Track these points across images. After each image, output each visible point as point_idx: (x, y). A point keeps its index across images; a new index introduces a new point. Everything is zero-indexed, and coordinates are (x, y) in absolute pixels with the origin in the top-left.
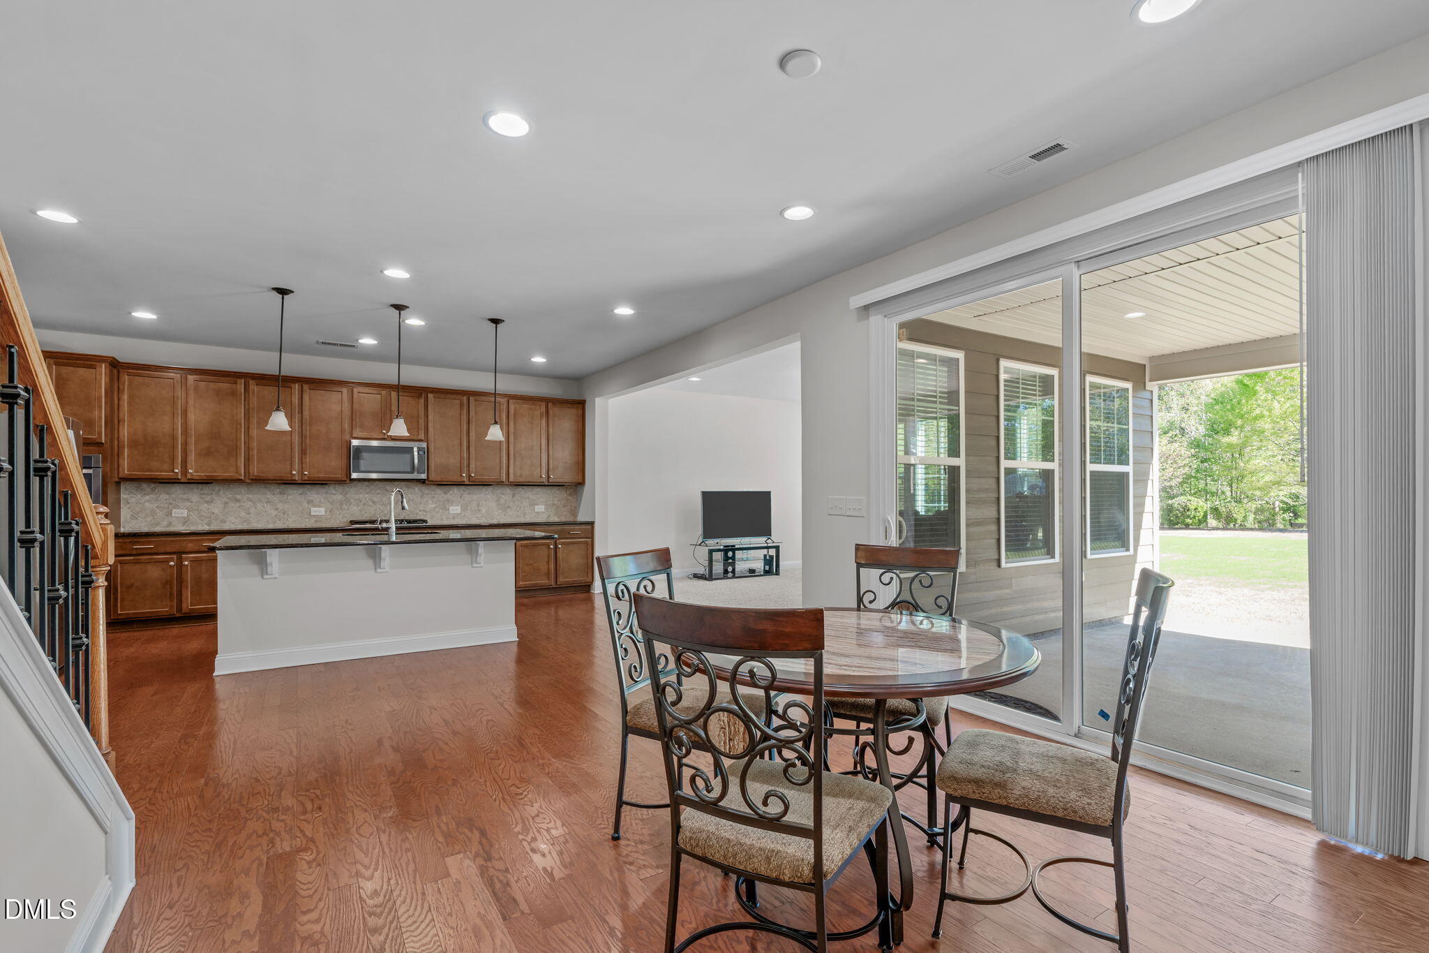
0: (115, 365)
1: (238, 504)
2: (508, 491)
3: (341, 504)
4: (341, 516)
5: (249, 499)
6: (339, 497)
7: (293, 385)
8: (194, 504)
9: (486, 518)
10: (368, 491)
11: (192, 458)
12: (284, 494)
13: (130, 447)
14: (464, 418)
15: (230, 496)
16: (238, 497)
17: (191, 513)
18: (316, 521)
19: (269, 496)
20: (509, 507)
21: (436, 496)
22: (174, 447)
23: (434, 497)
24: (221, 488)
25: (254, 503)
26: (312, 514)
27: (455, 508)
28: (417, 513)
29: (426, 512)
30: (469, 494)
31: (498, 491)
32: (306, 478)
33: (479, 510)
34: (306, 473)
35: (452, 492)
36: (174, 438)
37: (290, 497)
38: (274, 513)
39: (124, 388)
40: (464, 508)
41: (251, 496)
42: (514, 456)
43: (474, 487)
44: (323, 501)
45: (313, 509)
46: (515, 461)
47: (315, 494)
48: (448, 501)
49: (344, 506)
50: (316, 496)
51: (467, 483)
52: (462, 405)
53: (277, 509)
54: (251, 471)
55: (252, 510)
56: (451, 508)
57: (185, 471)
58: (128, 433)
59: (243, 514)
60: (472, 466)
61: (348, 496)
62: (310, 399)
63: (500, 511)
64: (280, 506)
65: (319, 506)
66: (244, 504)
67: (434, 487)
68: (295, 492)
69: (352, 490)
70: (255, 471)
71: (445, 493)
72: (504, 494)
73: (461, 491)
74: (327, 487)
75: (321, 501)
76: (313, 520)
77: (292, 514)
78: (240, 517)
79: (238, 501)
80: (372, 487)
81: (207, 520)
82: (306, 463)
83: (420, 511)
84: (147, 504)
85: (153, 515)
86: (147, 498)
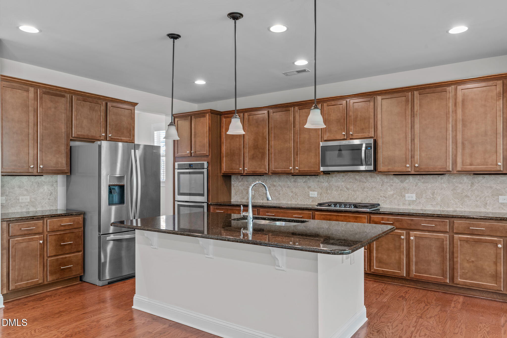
0: (213, 112)
1: (275, 188)
2: (466, 179)
3: (327, 190)
4: (327, 198)
5: (279, 185)
6: (326, 184)
7: (290, 108)
8: (257, 187)
9: (441, 206)
10: (344, 180)
11: (247, 161)
12: (296, 182)
13: (226, 156)
14: (409, 112)
15: (271, 183)
16: (275, 184)
17: (256, 193)
18: (312, 201)
19: (289, 183)
20: (467, 196)
21: (394, 184)
22: (240, 155)
23: (392, 185)
24: (268, 178)
25: (281, 187)
26: (310, 196)
27: (409, 195)
28: (379, 199)
29: (386, 198)
30: (423, 183)
31: (455, 180)
32: (297, 171)
33: (434, 198)
34: (297, 168)
35: (407, 181)
36: (240, 149)
37: (299, 184)
38: (291, 194)
39: (223, 125)
40: (419, 196)
41: (280, 183)
42: (463, 144)
43: (429, 176)
44: (316, 187)
45: (311, 192)
46: (463, 148)
47: (312, 182)
48: (404, 188)
49: (328, 191)
50: (312, 183)
51: (413, 172)
52: (407, 101)
53: (292, 192)
54: (271, 167)
55: (281, 192)
56: (407, 195)
58: (225, 149)
59: (277, 194)
60: (417, 157)
61: (331, 183)
62: (300, 116)
63: (457, 200)
64: (294, 190)
65: (314, 191)
66: (277, 188)
67: (392, 177)
68: (301, 180)
69: (333, 179)
70: (273, 168)
71: (402, 182)
72: (461, 183)
73: (417, 180)
74: (318, 177)
75: (315, 187)
76: (311, 201)
77: (300, 195)
78: (276, 196)
79: (274, 186)
80: (346, 177)
81: (262, 197)
82: (297, 161)
83: (381, 196)
84: (240, 187)
85: (242, 194)
86: (240, 184)
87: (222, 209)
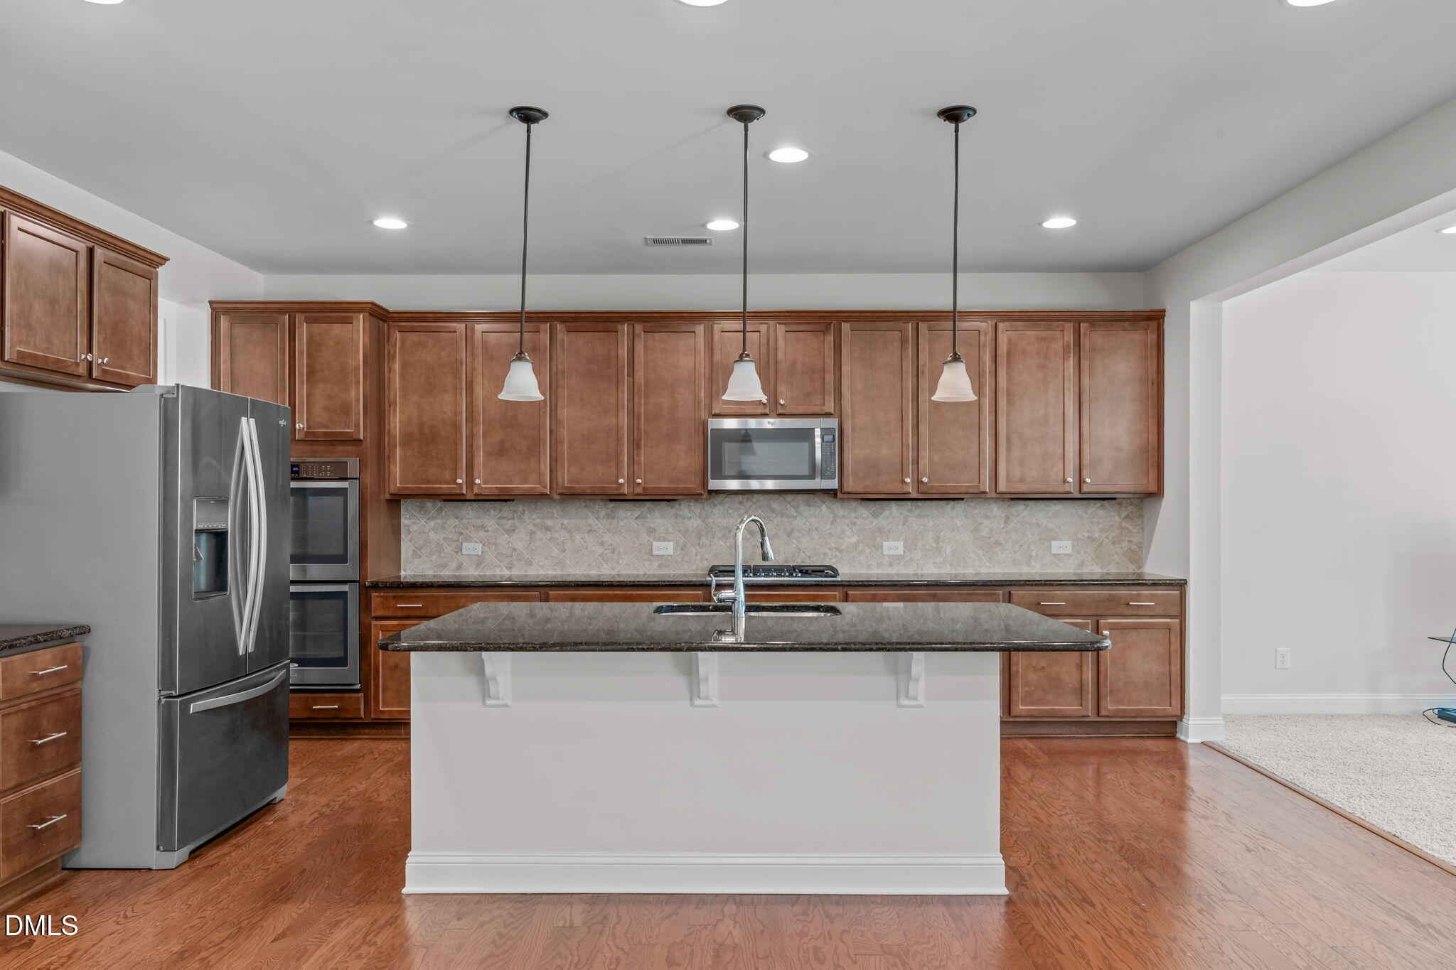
0: (379, 314)
1: (549, 535)
2: (996, 510)
3: (699, 536)
4: (699, 557)
5: (564, 527)
6: (695, 523)
7: (620, 326)
8: (490, 534)
9: (951, 564)
10: (742, 511)
11: (480, 458)
12: (613, 518)
13: (403, 444)
14: (909, 366)
15: (538, 521)
16: (549, 523)
17: (487, 549)
18: (660, 566)
19: (592, 521)
20: (997, 543)
21: (859, 521)
22: (456, 443)
23: (855, 524)
24: (526, 509)
25: (569, 531)
26: (655, 552)
27: (892, 544)
28: (825, 554)
29: (841, 551)
30: (918, 517)
31: (976, 511)
32: (639, 490)
33: (939, 550)
34: (639, 481)
35: (886, 513)
36: (456, 427)
37: (621, 523)
38: (599, 550)
39: (395, 352)
40: (910, 545)
41: (566, 522)
42: (1008, 439)
43: (928, 502)
44: (671, 530)
45: (655, 544)
46: (1009, 449)
47: (660, 518)
48: (880, 530)
49: (704, 539)
50: (660, 521)
51: (915, 495)
52: (903, 341)
53: (602, 544)
54: (560, 480)
55: (568, 546)
56: (886, 544)
57: (470, 482)
58: (400, 422)
59: (555, 552)
60: (924, 462)
61: (710, 520)
62: (646, 349)
63: (980, 552)
64: (607, 538)
65: (664, 540)
66: (556, 535)
67: (854, 504)
68: (629, 513)
69: (716, 511)
70: (565, 479)
71: (875, 515)
72: (988, 517)
73: (905, 512)
74: (676, 504)
75: (667, 530)
76: (656, 564)
77: (626, 553)
78: (551, 557)
79: (548, 529)
80: (748, 505)
81: (508, 560)
82: (639, 464)
83: (830, 549)
84: (432, 534)
85: (439, 552)
86: (432, 524)
87: (416, 599)
